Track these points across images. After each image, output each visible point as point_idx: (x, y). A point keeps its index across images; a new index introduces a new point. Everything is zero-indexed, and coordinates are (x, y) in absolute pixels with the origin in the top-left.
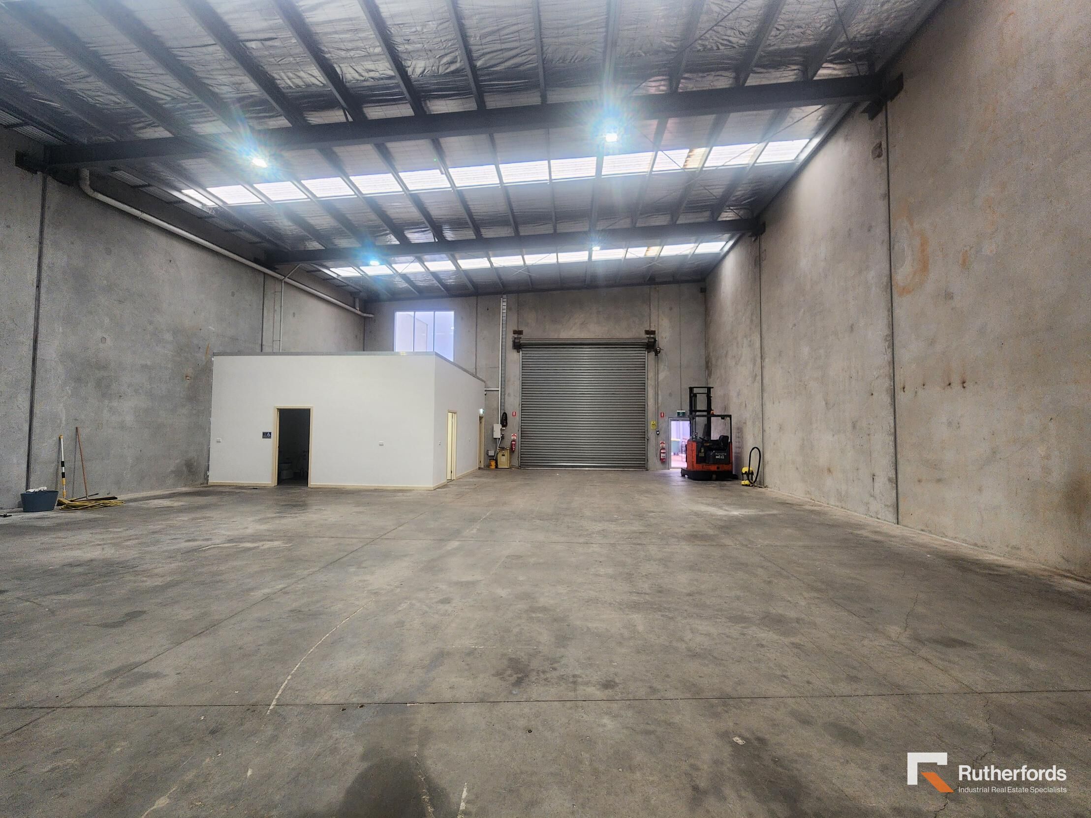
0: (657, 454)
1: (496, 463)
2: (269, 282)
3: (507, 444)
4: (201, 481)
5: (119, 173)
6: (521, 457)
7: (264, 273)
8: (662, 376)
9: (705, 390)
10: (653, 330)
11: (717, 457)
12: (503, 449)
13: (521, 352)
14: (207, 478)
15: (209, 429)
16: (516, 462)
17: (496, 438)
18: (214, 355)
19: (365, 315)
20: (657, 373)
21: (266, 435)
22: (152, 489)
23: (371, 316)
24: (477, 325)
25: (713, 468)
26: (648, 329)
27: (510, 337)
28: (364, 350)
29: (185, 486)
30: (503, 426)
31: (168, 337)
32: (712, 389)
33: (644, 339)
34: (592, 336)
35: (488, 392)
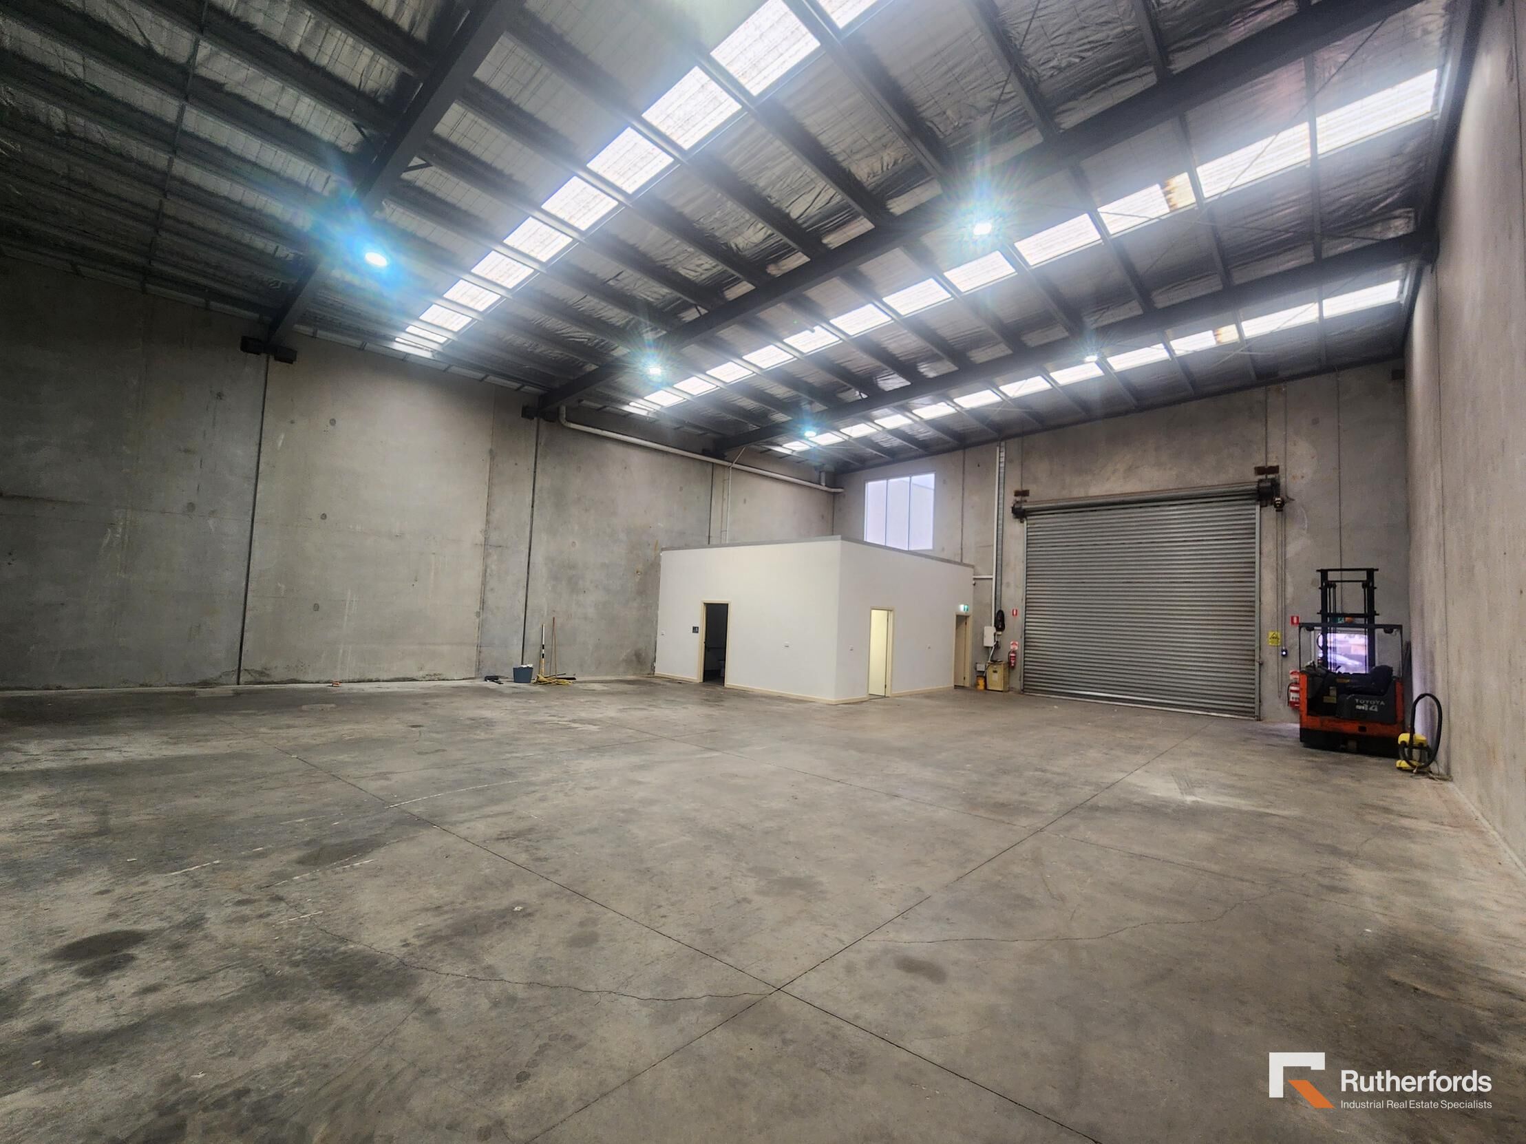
0: (1280, 692)
1: (985, 681)
2: (718, 472)
3: (1003, 656)
4: (648, 671)
5: (585, 402)
6: (1024, 677)
7: (713, 463)
8: (1293, 549)
9: (1363, 576)
10: (1275, 464)
11: (1359, 707)
12: (994, 662)
13: (1025, 522)
14: (653, 669)
15: (657, 621)
16: (1017, 683)
17: (988, 647)
18: (663, 550)
19: (833, 490)
20: (1282, 544)
21: (695, 630)
22: (607, 674)
23: (840, 490)
24: (963, 489)
25: (1351, 728)
26: (1261, 464)
27: (1010, 500)
28: (833, 534)
29: (634, 674)
30: (998, 629)
31: (622, 536)
32: (1375, 573)
33: (1251, 483)
34: (1146, 488)
35: (978, 582)
